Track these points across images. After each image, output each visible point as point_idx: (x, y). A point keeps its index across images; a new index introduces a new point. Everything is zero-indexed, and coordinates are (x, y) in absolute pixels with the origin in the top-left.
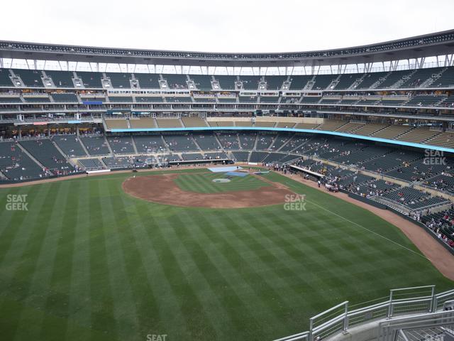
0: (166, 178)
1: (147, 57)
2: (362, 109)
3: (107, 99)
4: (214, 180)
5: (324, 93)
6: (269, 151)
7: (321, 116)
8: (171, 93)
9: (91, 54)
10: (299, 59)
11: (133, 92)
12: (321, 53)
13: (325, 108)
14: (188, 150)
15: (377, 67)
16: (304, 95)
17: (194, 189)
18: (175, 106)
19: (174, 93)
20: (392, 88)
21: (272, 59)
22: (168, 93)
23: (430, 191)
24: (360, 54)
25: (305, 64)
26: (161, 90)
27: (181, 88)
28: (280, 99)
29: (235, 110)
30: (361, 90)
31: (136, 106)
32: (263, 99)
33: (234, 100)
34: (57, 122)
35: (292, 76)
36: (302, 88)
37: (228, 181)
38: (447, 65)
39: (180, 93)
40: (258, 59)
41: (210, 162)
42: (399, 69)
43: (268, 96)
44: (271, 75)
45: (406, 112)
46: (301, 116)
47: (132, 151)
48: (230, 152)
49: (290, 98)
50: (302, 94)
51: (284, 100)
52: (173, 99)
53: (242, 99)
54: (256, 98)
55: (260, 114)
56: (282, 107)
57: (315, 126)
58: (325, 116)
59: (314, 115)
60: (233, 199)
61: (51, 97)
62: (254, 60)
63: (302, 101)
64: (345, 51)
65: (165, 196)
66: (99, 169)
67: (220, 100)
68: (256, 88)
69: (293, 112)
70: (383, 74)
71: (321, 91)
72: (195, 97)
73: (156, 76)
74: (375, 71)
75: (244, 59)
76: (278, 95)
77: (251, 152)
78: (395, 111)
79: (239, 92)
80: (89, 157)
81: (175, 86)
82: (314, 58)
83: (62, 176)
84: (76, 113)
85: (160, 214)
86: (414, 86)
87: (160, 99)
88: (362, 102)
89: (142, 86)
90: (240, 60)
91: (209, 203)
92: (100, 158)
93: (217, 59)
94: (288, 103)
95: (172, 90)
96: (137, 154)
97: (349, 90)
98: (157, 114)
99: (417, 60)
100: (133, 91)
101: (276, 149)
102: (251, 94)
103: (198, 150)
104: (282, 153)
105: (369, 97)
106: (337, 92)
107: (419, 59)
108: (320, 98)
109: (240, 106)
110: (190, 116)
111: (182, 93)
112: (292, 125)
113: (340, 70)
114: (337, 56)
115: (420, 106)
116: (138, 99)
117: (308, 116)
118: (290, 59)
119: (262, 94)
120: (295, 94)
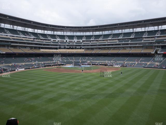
5: (83, 41)
7: (83, 49)
8: (26, 38)
12: (80, 27)
13: (83, 46)
16: (75, 42)
22: (25, 38)
24: (95, 28)
27: (29, 36)
33: (50, 43)
39: (29, 38)
51: (68, 43)
53: (53, 42)
54: (58, 42)
55: (60, 48)
56: (67, 45)
59: (80, 48)
63: (76, 44)
67: (45, 42)
69: (73, 47)
71: (82, 40)
75: (52, 27)
76: (65, 41)
81: (26, 35)
82: (77, 29)
90: (50, 27)
94: (71, 44)
97: (91, 40)
110: (33, 48)
111: (30, 38)
117: (78, 49)
118: (69, 29)
119: (60, 41)
120: (72, 41)
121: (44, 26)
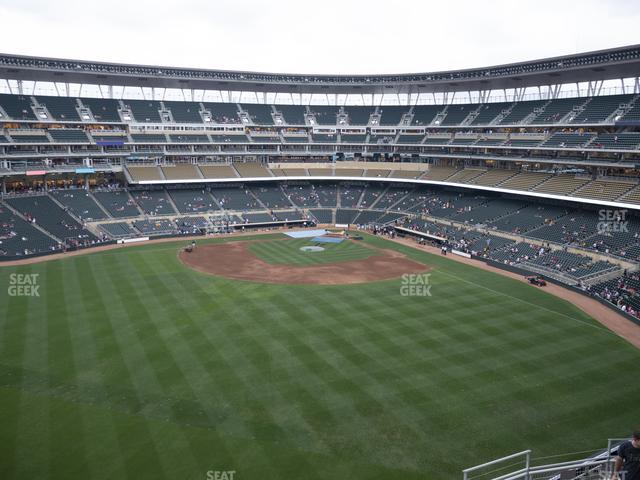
0: (234, 247)
1: (184, 78)
2: (481, 152)
3: (130, 138)
4: (304, 249)
5: (430, 130)
6: (359, 208)
7: (425, 160)
8: (219, 129)
9: (105, 72)
10: (394, 83)
11: (165, 128)
12: (424, 76)
13: (429, 150)
14: (249, 208)
15: (497, 96)
16: (401, 133)
17: (283, 261)
18: (225, 147)
19: (223, 129)
20: (521, 124)
21: (356, 84)
22: (215, 129)
23: (590, 255)
24: (477, 78)
25: (399, 90)
26: (205, 125)
27: (232, 122)
28: (368, 138)
29: (307, 153)
30: (479, 126)
31: (169, 147)
32: (344, 138)
33: (306, 139)
34: (60, 171)
35: (381, 107)
36: (396, 123)
37: (322, 249)
38: (591, 95)
39: (231, 129)
40: (337, 84)
41: (282, 225)
42: (526, 98)
43: (352, 133)
44: (353, 104)
45: (542, 154)
46: (397, 161)
47: (171, 212)
48: (306, 210)
49: (382, 137)
50: (398, 131)
51: (373, 139)
52: (222, 138)
53: (316, 137)
54: (335, 136)
55: (341, 157)
56: (370, 149)
57: (419, 174)
58: (429, 161)
59: (415, 158)
60: (341, 272)
61: (49, 135)
62: (331, 84)
63: (400, 141)
64: (455, 74)
65: (248, 272)
66: (133, 238)
67: (287, 139)
68: (334, 122)
69: (386, 155)
70: (506, 105)
71: (424, 128)
72: (252, 135)
73: (195, 106)
74: (493, 101)
75: (318, 83)
76: (364, 133)
77: (334, 210)
78: (527, 154)
79: (311, 128)
80: (112, 221)
81: (224, 120)
82: (413, 82)
83: (83, 248)
84: (85, 157)
85: (256, 295)
86: (551, 121)
87: (204, 137)
88: (482, 142)
89: (177, 120)
90: (312, 84)
91: (313, 279)
92: (129, 221)
93: (280, 82)
94: (380, 143)
95: (220, 126)
96: (179, 216)
97: (461, 126)
98: (200, 158)
99: (550, 88)
100: (165, 126)
101: (368, 205)
102: (328, 130)
103: (263, 209)
104: (377, 210)
105: (491, 136)
106: (444, 129)
107: (553, 87)
108: (423, 136)
109: (313, 148)
110: (244, 161)
111: (234, 129)
112: (386, 173)
113: (446, 99)
114: (444, 81)
115: (563, 148)
116: (174, 137)
117: (407, 160)
118: (380, 84)
119: (344, 131)
120: (388, 131)
121: (290, 82)
